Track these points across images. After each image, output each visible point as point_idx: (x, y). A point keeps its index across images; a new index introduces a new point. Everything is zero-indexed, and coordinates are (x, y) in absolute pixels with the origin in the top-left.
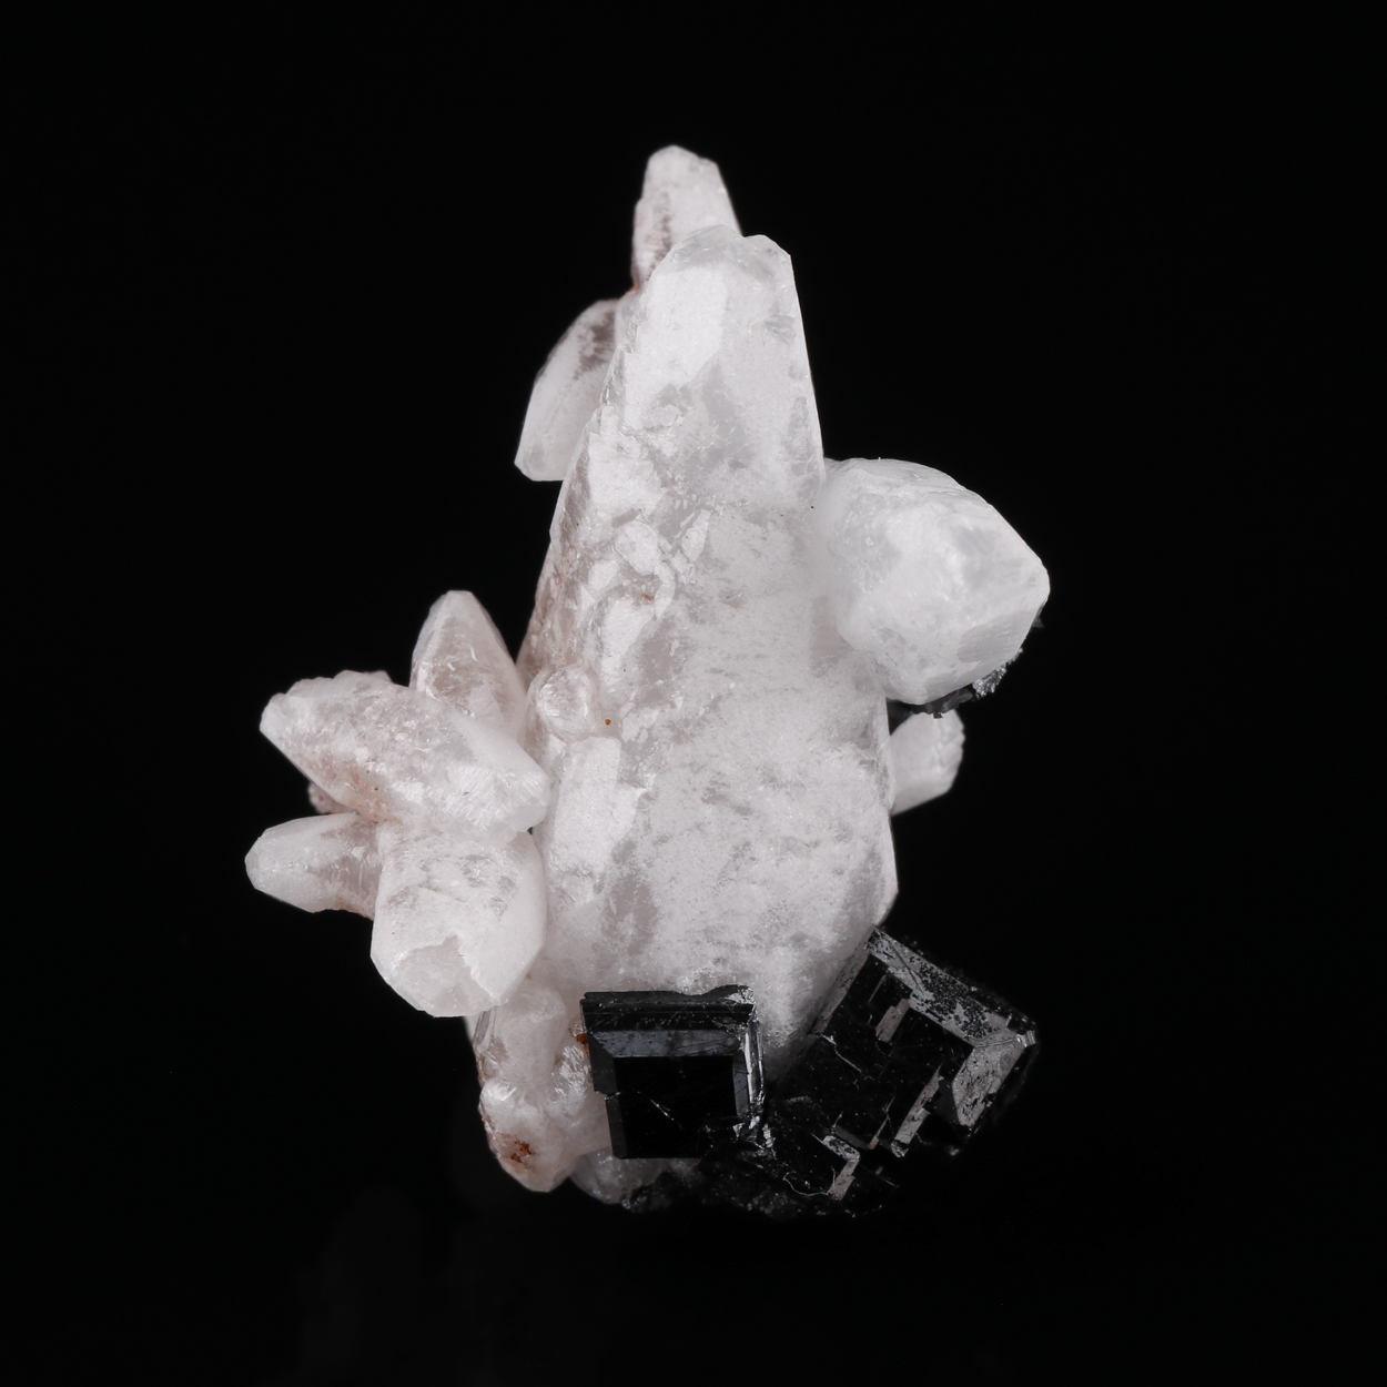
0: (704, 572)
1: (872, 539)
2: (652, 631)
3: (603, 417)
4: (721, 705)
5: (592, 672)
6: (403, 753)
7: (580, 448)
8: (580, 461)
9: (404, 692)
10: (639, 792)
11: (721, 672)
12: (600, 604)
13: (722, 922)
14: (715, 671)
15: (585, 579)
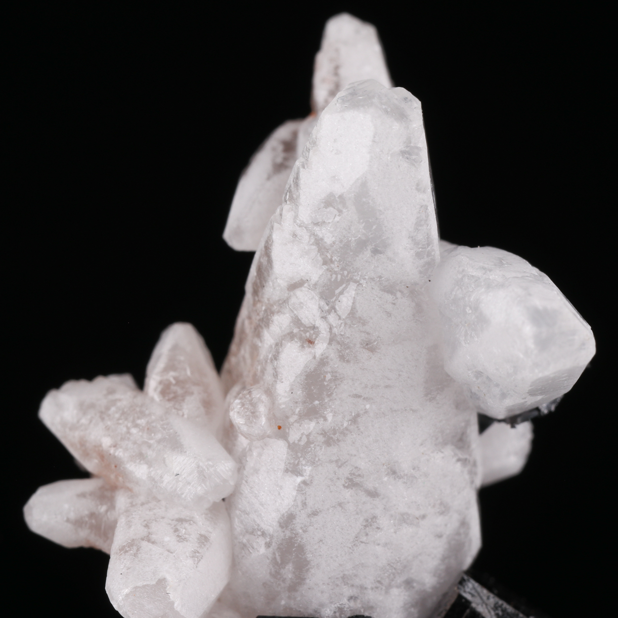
0: (350, 327)
1: (471, 308)
2: (312, 367)
3: (284, 212)
4: (359, 420)
5: (270, 392)
6: (135, 443)
7: (267, 232)
8: (267, 242)
9: (140, 398)
10: (299, 479)
11: (360, 397)
12: (277, 345)
13: (354, 571)
14: (357, 396)
15: (267, 325)
